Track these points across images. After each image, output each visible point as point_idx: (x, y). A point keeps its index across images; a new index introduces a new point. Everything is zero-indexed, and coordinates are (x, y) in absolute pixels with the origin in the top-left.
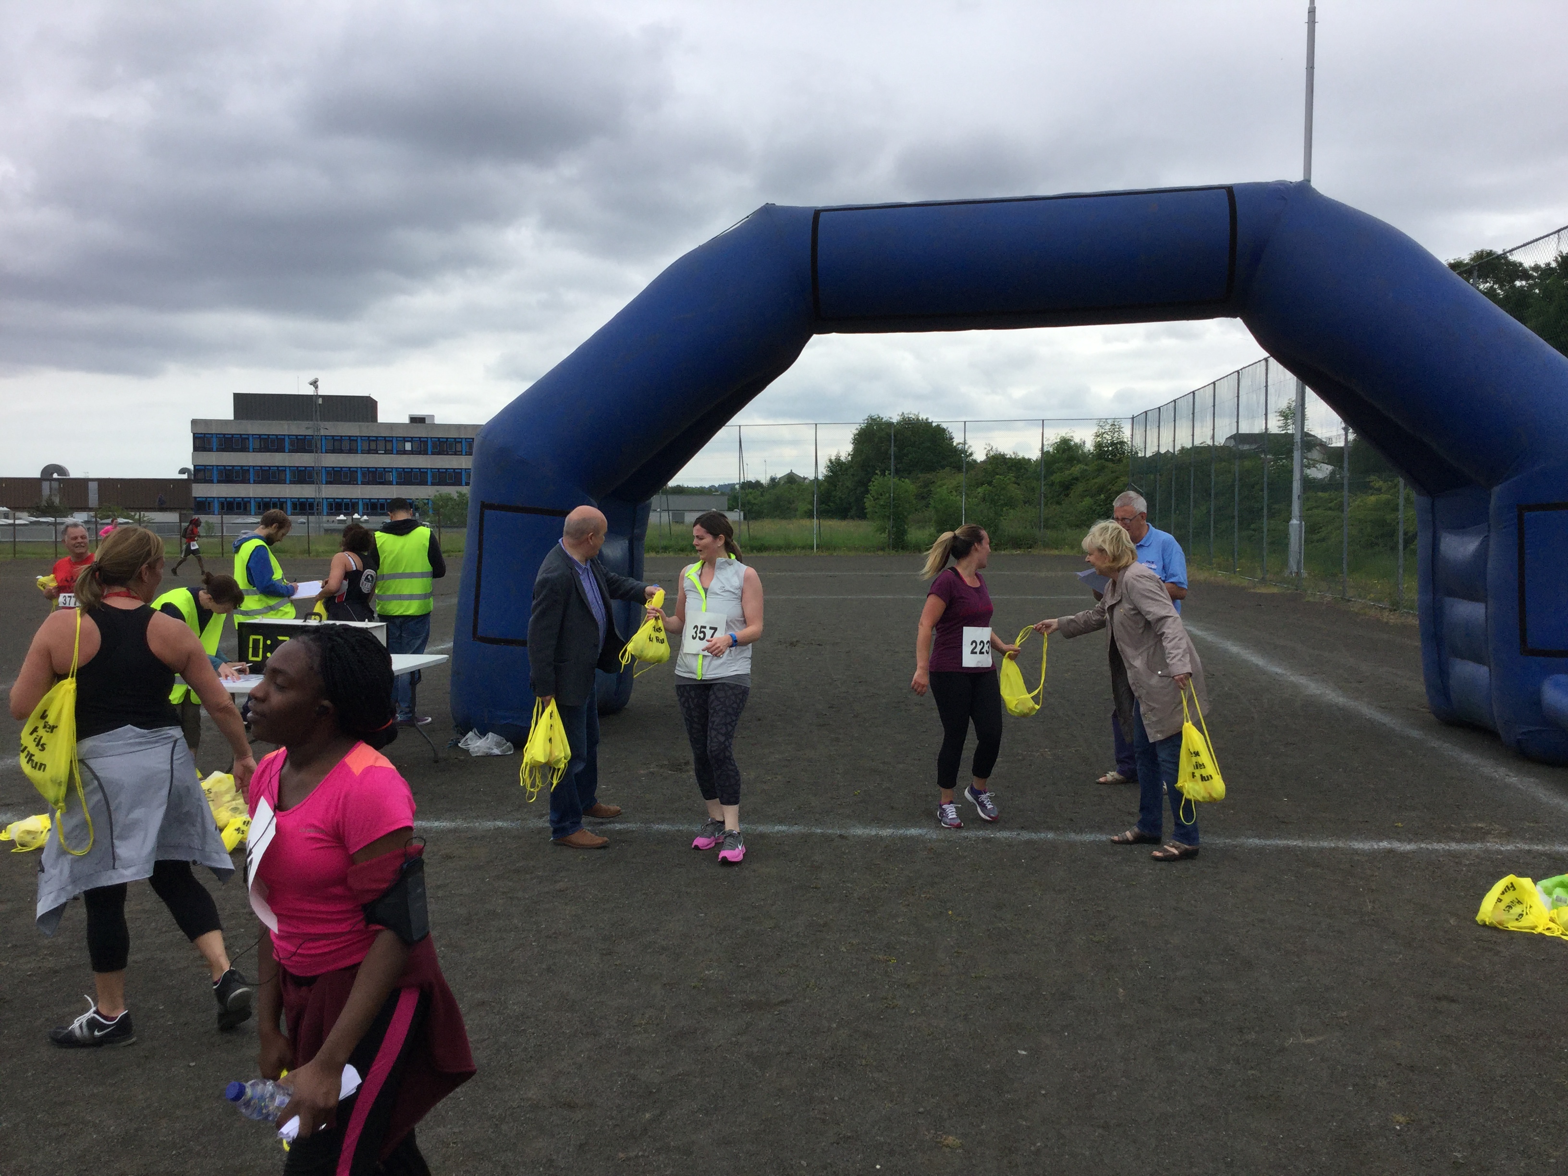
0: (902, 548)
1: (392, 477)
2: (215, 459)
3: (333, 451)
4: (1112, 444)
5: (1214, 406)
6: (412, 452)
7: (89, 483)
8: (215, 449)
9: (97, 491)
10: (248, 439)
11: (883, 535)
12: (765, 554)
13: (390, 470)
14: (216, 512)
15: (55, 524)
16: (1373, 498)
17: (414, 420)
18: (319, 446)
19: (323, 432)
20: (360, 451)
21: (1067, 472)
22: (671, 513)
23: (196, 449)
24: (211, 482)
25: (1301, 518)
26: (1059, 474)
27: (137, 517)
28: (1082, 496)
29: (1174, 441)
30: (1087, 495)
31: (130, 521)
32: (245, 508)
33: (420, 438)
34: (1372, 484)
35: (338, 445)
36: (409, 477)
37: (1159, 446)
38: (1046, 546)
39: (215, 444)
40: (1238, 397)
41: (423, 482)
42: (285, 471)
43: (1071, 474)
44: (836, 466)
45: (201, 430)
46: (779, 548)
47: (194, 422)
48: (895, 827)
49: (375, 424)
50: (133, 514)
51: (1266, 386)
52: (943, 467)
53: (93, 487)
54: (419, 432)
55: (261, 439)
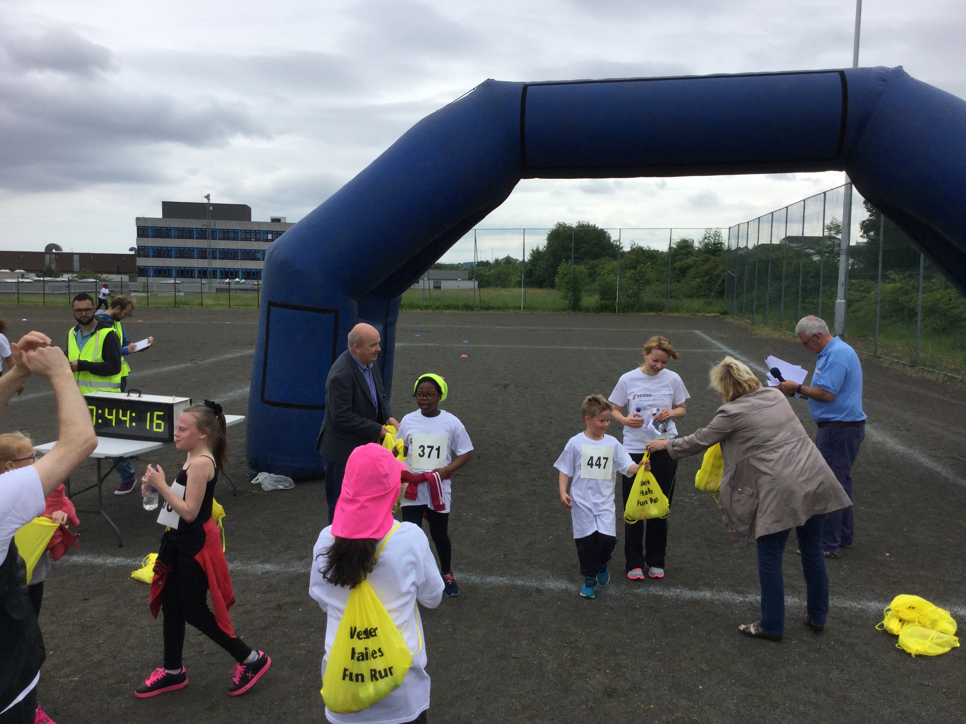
0: (578, 310)
1: (260, 256)
2: (151, 242)
3: (224, 239)
4: (714, 244)
7: (74, 255)
8: (150, 236)
9: (78, 261)
10: (171, 230)
11: (566, 301)
12: (490, 312)
13: (259, 251)
14: (152, 275)
15: (51, 282)
16: (889, 286)
17: (274, 220)
19: (217, 227)
20: (240, 239)
21: (684, 262)
22: (433, 282)
23: (139, 236)
24: (148, 256)
25: (843, 298)
26: (679, 263)
27: (102, 277)
28: (695, 277)
30: (697, 277)
32: (169, 274)
33: (277, 231)
34: (889, 276)
35: (227, 235)
38: (671, 310)
39: (150, 232)
40: (804, 217)
42: (194, 250)
43: (686, 263)
44: (537, 255)
45: (142, 224)
46: (499, 308)
47: (138, 219)
49: (250, 222)
50: (100, 275)
51: (824, 211)
52: (604, 256)
53: (76, 258)
54: (277, 228)
55: (179, 230)
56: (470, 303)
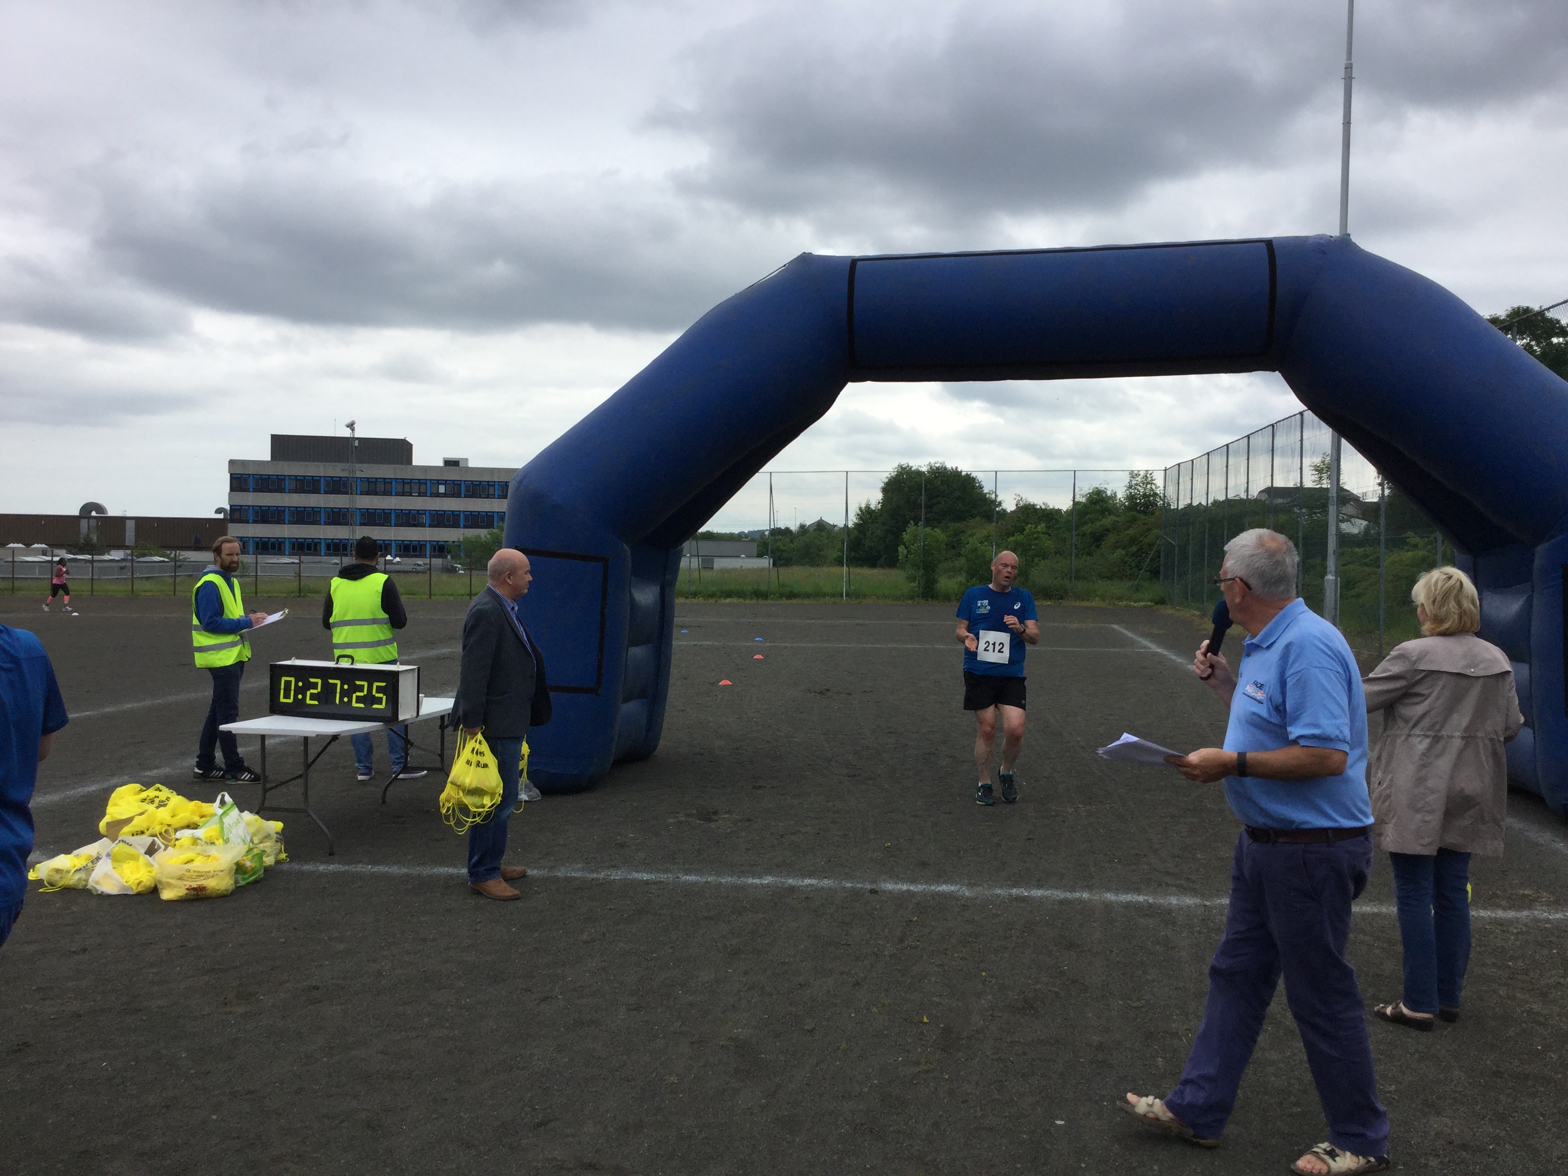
0: (932, 598)
1: (425, 519)
2: (251, 499)
3: (368, 493)
4: (1145, 496)
5: (1248, 459)
6: (445, 495)
7: (127, 521)
8: (251, 490)
9: (133, 530)
10: (284, 480)
11: (913, 584)
12: (794, 601)
13: (424, 512)
14: (251, 552)
15: (92, 561)
16: (1410, 554)
17: (449, 463)
18: (354, 488)
19: (358, 474)
20: (394, 494)
21: (1098, 524)
22: (700, 560)
23: (233, 489)
24: (247, 522)
25: (1337, 573)
26: (1090, 525)
27: (172, 555)
28: (1115, 547)
29: (1207, 494)
30: (1118, 548)
31: (166, 560)
32: (280, 549)
33: (454, 481)
34: (1407, 540)
35: (373, 487)
36: (441, 519)
37: (1192, 499)
38: (1078, 597)
39: (251, 483)
40: (1273, 450)
41: (456, 525)
42: (320, 511)
43: (1102, 526)
44: (866, 514)
45: (239, 470)
46: (807, 596)
47: (232, 463)
48: (926, 883)
49: (411, 467)
50: (168, 552)
51: (1302, 440)
52: (973, 517)
53: (130, 525)
54: (453, 475)
55: (297, 480)
56: (763, 588)
